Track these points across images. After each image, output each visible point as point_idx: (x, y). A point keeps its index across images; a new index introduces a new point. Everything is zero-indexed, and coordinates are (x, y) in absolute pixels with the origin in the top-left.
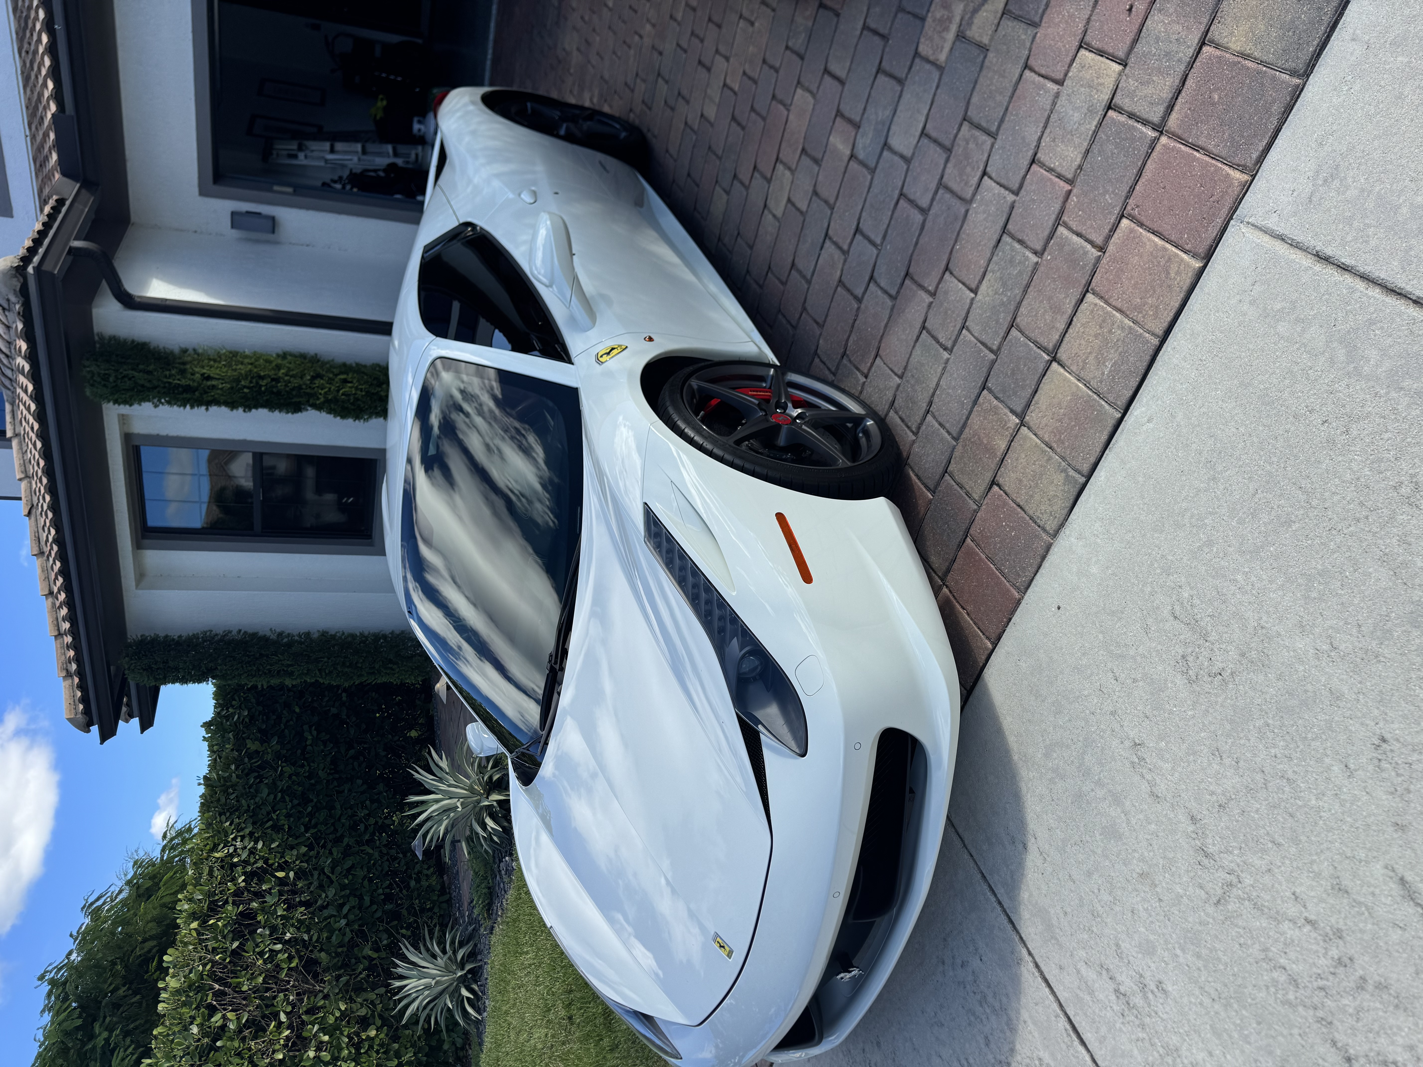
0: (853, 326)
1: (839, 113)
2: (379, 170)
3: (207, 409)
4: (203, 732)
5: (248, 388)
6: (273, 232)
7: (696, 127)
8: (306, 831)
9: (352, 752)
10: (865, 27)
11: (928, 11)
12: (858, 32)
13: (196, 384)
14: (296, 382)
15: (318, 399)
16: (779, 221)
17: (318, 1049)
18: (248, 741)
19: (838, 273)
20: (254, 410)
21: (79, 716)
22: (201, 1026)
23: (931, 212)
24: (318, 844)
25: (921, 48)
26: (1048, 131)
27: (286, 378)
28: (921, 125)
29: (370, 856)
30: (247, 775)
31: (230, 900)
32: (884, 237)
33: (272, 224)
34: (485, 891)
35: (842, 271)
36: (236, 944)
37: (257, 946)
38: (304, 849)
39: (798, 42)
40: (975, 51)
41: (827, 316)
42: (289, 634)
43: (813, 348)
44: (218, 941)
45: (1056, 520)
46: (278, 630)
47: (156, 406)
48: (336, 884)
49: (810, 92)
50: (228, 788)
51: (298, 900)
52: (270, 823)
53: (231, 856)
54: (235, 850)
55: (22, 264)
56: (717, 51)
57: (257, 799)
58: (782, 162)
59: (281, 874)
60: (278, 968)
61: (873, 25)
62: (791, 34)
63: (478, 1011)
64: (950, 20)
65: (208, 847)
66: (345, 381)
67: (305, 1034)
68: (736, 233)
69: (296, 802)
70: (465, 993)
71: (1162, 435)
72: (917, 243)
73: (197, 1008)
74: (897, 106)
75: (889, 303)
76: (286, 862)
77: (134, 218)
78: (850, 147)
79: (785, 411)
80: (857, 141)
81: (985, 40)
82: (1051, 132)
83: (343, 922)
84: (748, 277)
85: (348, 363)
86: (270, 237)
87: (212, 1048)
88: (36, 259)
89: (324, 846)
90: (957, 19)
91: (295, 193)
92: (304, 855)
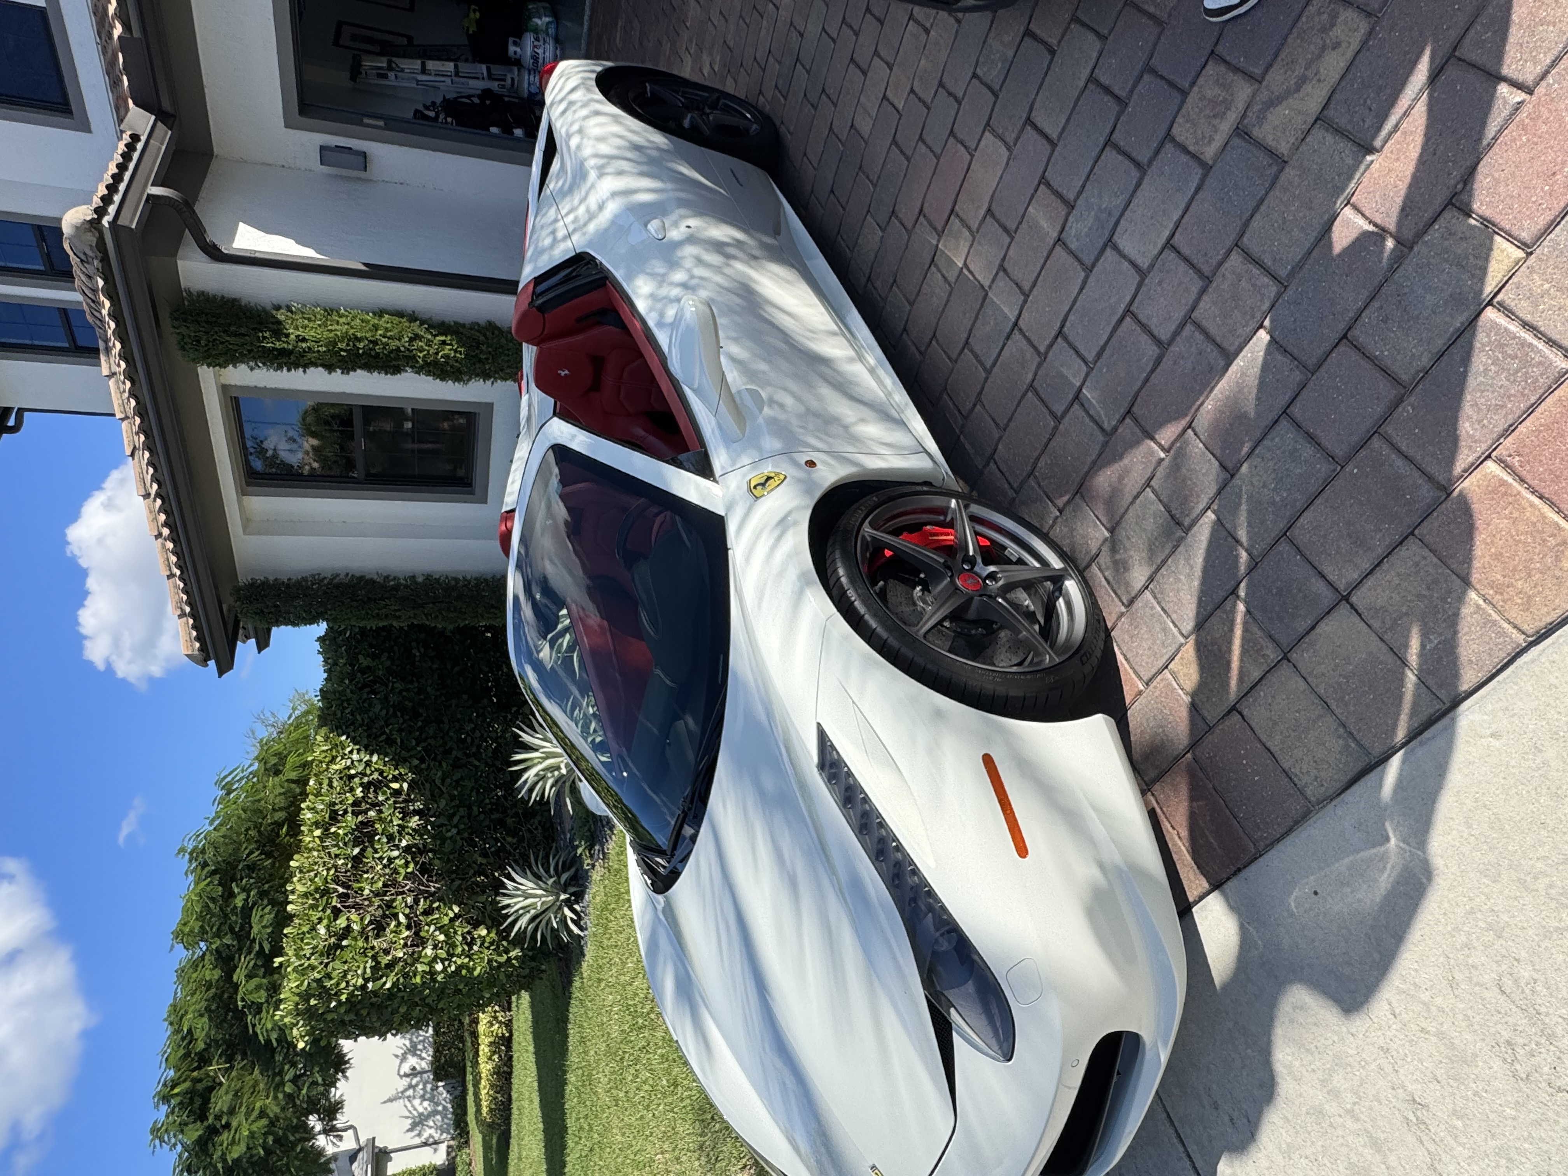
0: (1046, 446)
1: (1043, 180)
2: (473, 96)
3: (305, 372)
4: (317, 646)
5: (345, 351)
6: (365, 170)
7: (844, 138)
8: (418, 745)
9: (457, 669)
10: (1092, 79)
11: (1193, 83)
12: (1082, 84)
13: (290, 347)
14: (394, 344)
15: (417, 362)
16: (950, 285)
17: (435, 947)
18: (360, 657)
19: (1030, 376)
20: (352, 373)
21: (196, 652)
22: (328, 927)
23: (1172, 348)
24: (429, 757)
25: (1175, 131)
26: (1376, 304)
27: (384, 340)
28: (1167, 233)
29: (476, 767)
30: (361, 689)
31: (350, 809)
32: (1099, 355)
33: (363, 160)
34: (588, 834)
35: (1035, 375)
36: (356, 851)
37: (376, 852)
38: (416, 762)
39: (993, 73)
40: (1265, 160)
41: (1010, 420)
42: (395, 578)
43: (990, 451)
44: (339, 848)
45: (1323, 789)
46: (385, 574)
47: (252, 369)
48: (446, 796)
49: (1006, 143)
50: (343, 701)
51: (411, 808)
52: (384, 737)
53: (349, 768)
54: (353, 762)
55: (95, 216)
56: (876, 52)
57: (371, 714)
58: (958, 216)
59: (395, 786)
60: (395, 871)
61: (1105, 80)
62: (981, 59)
63: (581, 928)
64: (1227, 105)
65: (327, 760)
66: (444, 343)
67: (422, 934)
68: (891, 281)
69: (407, 717)
70: (567, 911)
71: (1513, 763)
72: (1147, 380)
73: (324, 910)
74: (1132, 196)
75: (1101, 438)
76: (400, 774)
77: (216, 151)
78: (1058, 228)
79: (973, 567)
80: (1069, 224)
81: (1283, 148)
82: (1381, 308)
83: (454, 831)
84: (905, 336)
85: (446, 320)
86: (362, 174)
87: (338, 946)
88: (112, 209)
89: (434, 759)
90: (1241, 105)
91: (387, 128)
92: (416, 767)
